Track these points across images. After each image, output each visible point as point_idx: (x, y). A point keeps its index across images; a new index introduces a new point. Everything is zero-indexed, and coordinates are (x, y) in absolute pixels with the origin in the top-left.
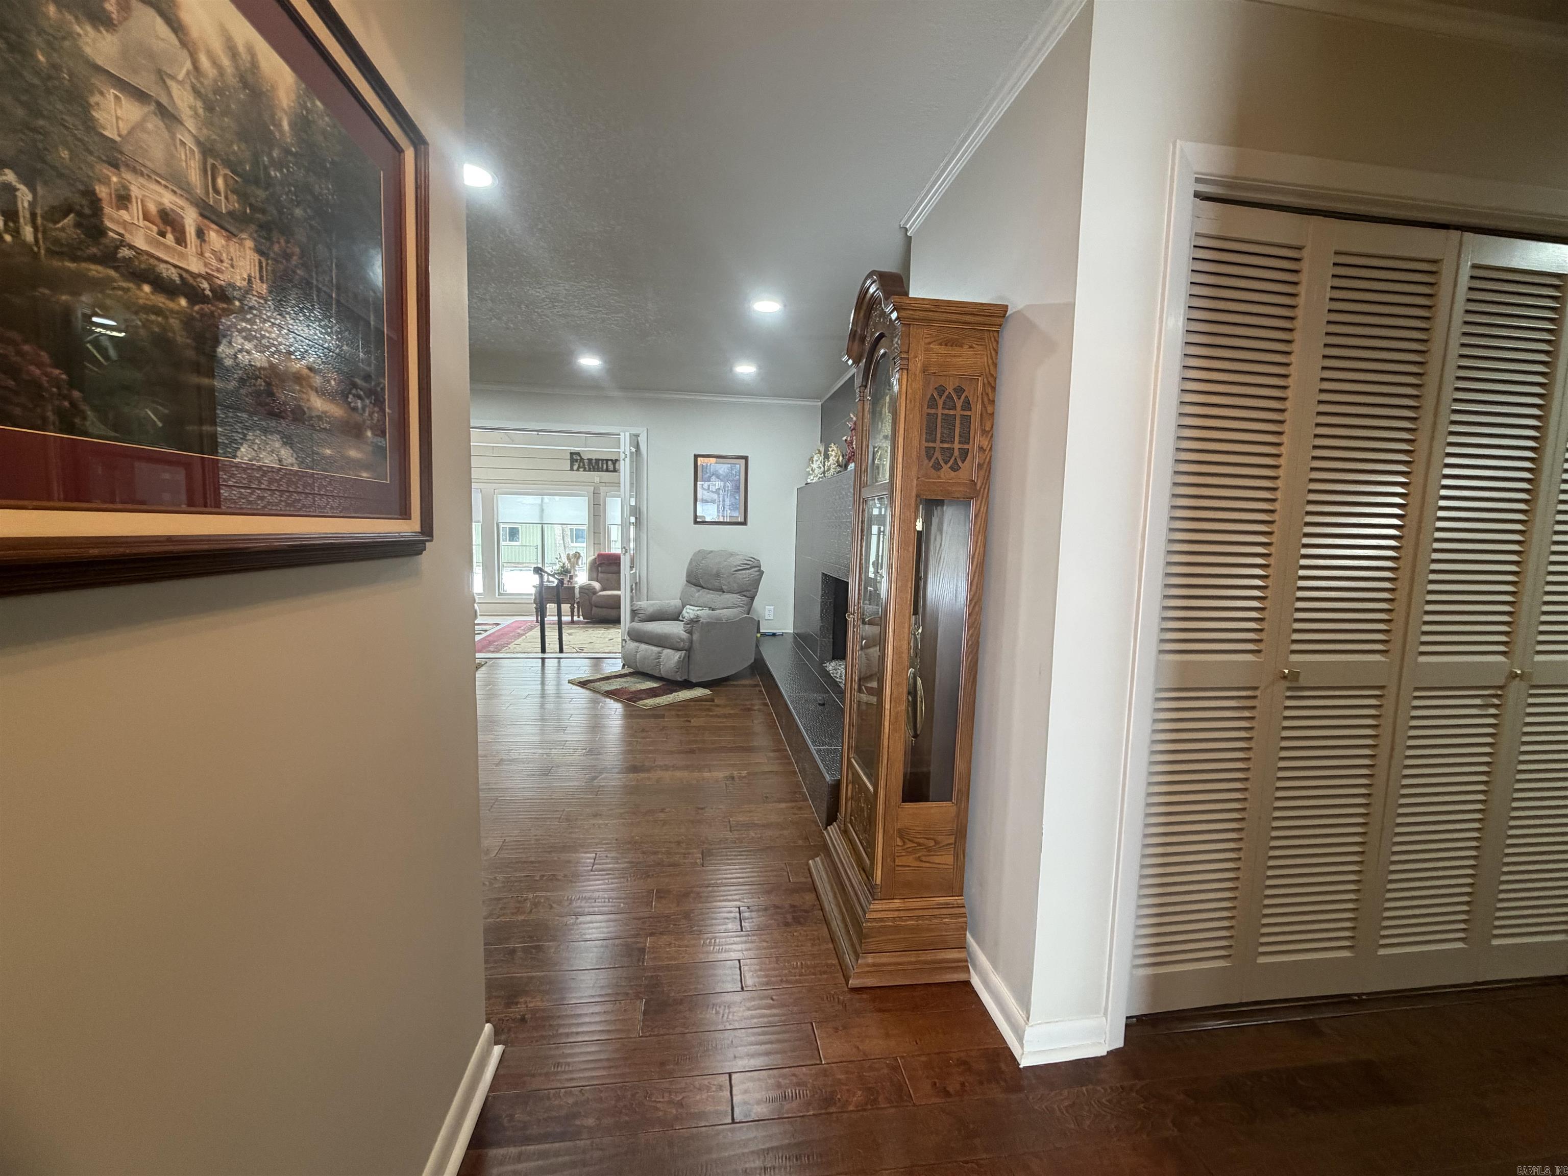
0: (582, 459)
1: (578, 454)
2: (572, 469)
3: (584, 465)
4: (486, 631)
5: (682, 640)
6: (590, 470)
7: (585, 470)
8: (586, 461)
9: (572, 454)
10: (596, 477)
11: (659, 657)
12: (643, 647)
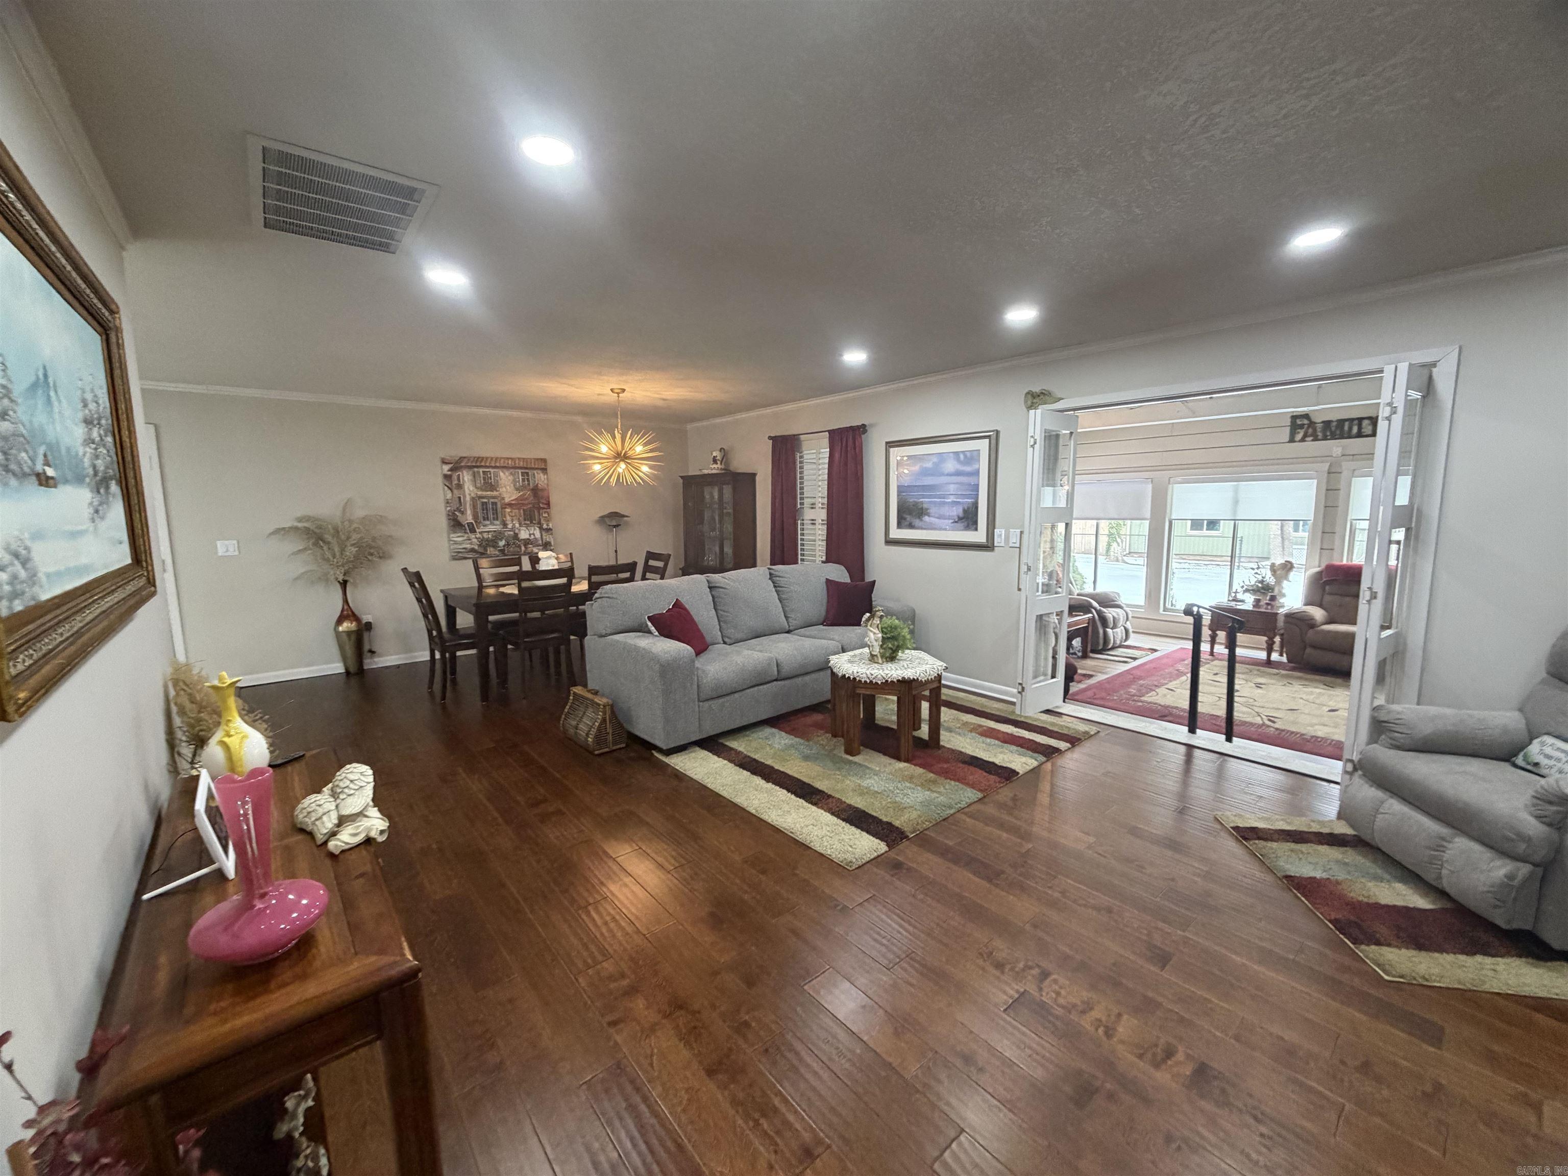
0: (1312, 424)
1: (1306, 416)
2: (1292, 440)
3: (1315, 430)
4: (1135, 659)
5: (1528, 840)
6: (1325, 438)
7: (1316, 439)
8: (1319, 426)
9: (1294, 418)
10: (1335, 447)
11: (1440, 848)
12: (1395, 806)
